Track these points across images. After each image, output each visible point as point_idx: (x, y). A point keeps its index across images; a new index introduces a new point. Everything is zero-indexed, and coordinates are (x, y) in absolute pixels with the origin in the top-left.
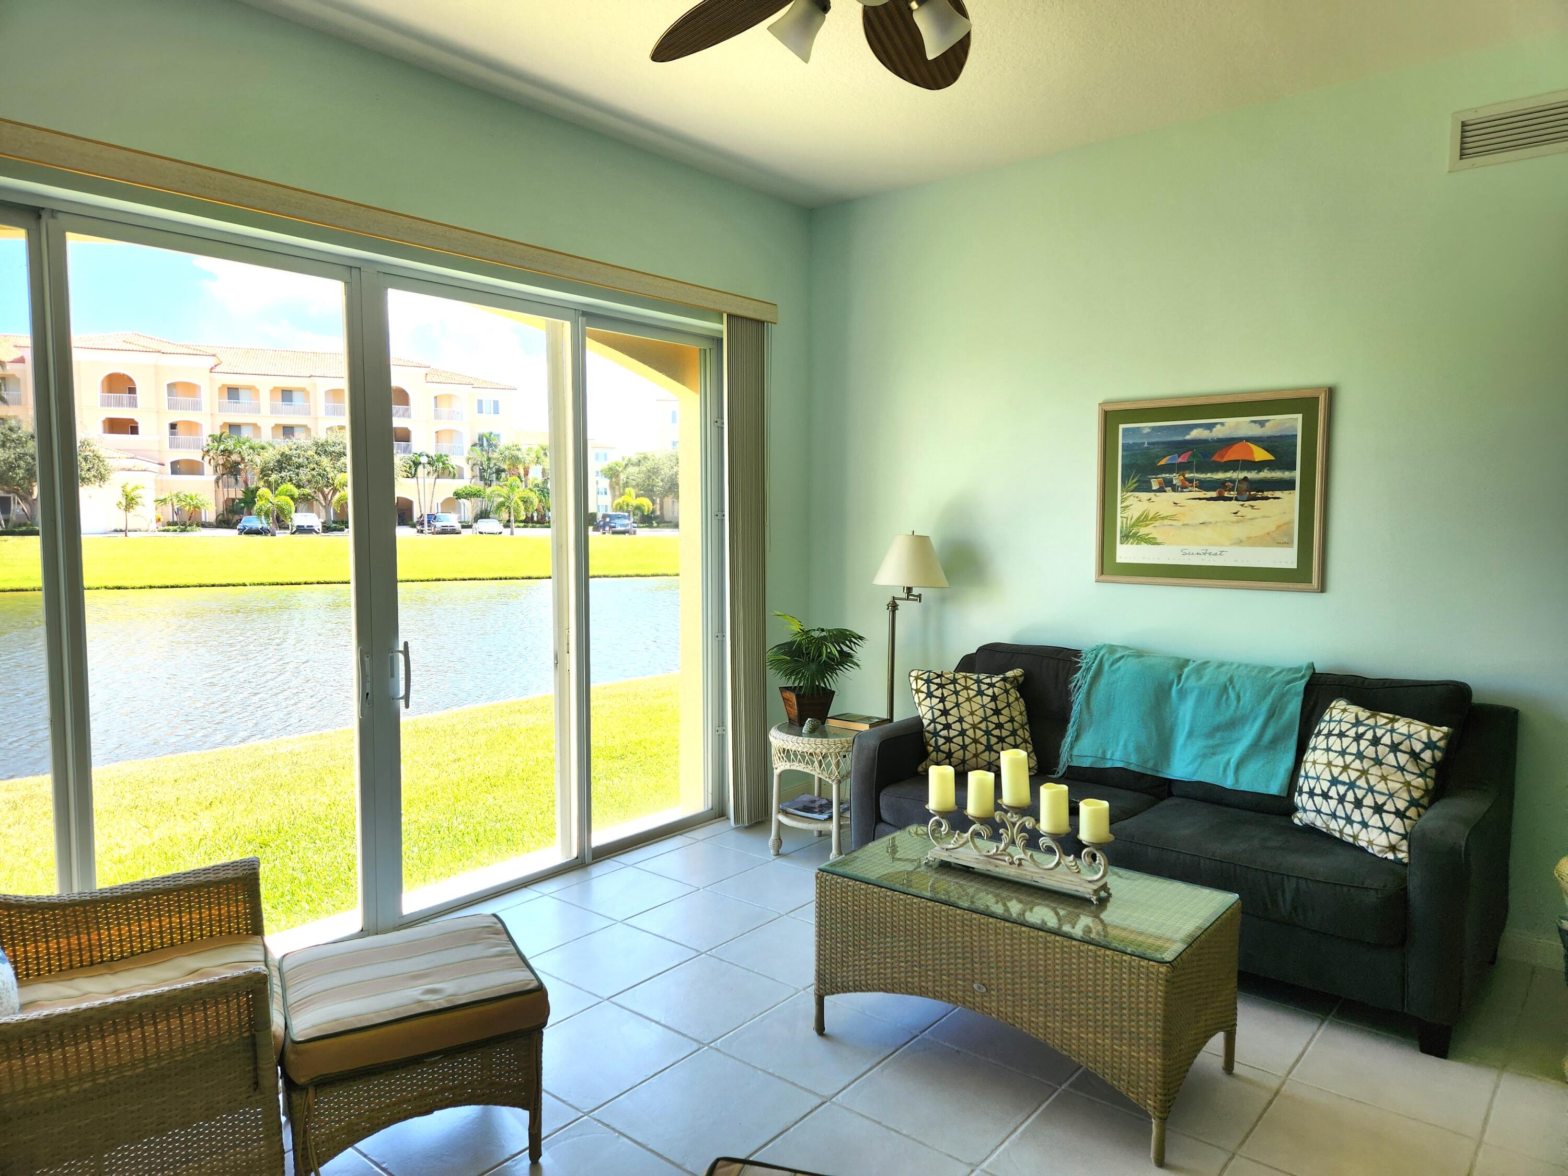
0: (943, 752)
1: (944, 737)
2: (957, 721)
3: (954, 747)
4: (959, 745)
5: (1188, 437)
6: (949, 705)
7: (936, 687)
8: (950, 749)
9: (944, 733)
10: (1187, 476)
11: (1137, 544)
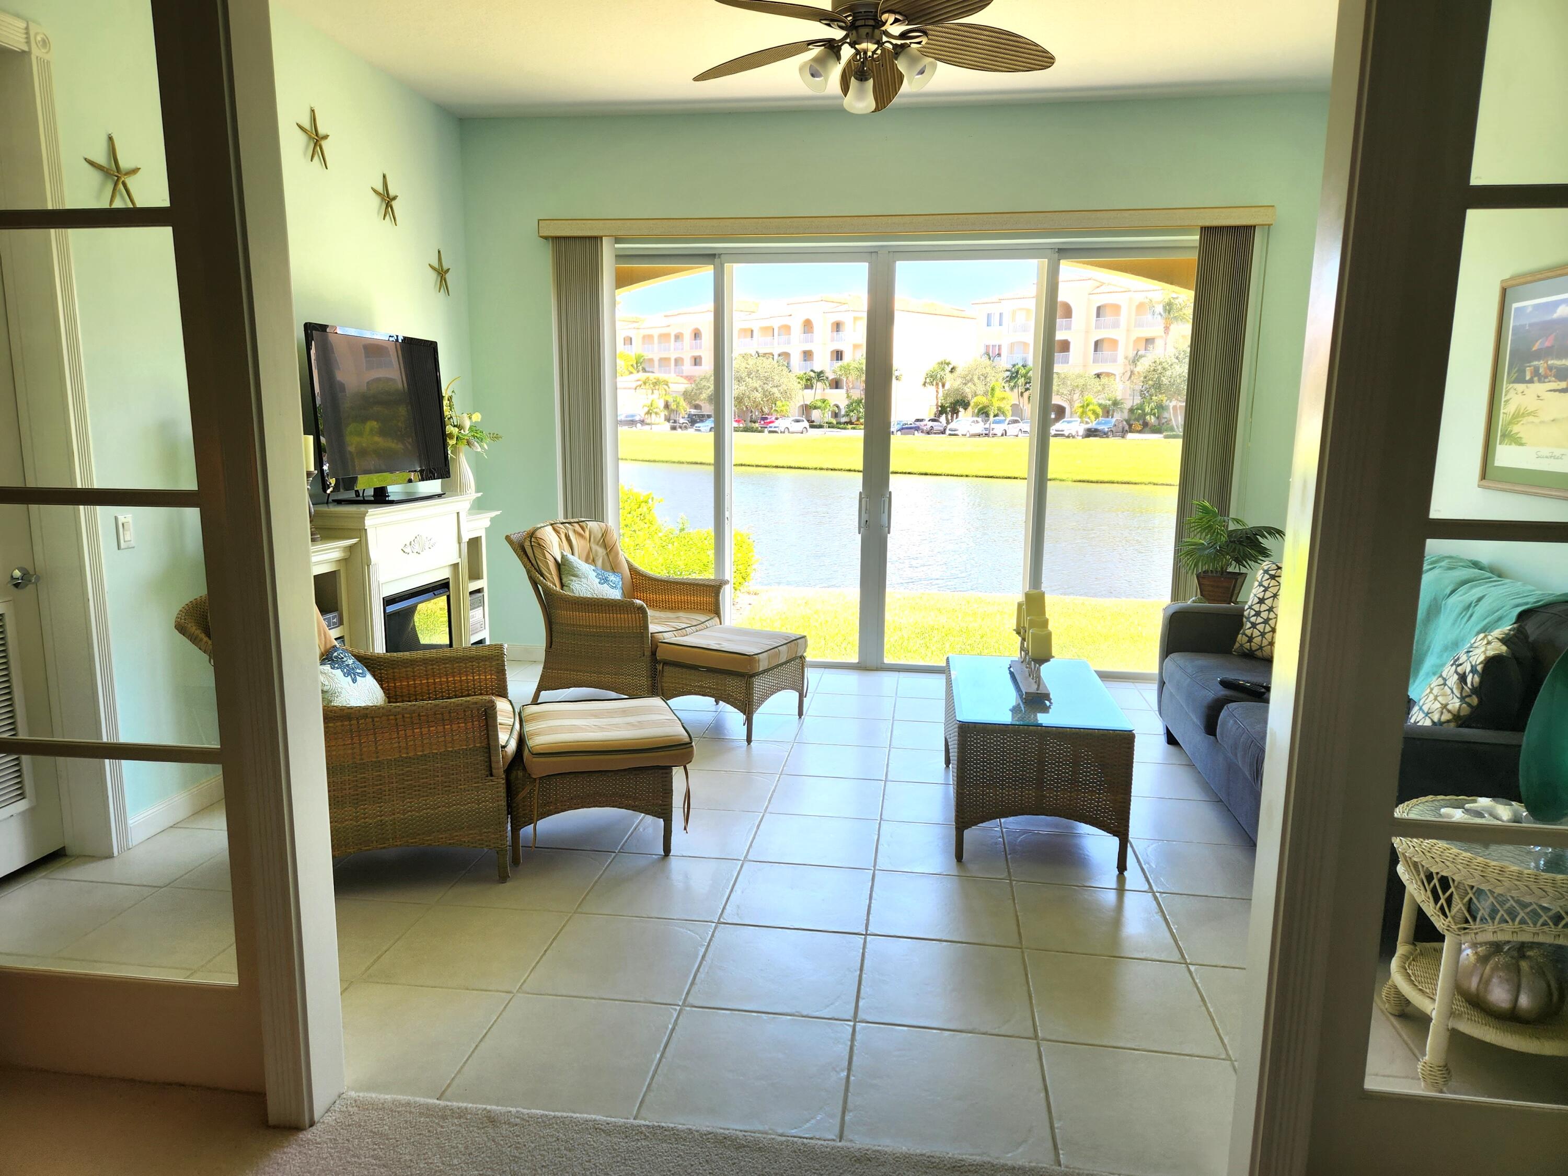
0: (1247, 636)
1: (1252, 623)
2: (1267, 610)
3: (1256, 633)
4: (1260, 631)
5: (1555, 316)
6: (1268, 594)
7: (1268, 577)
8: (1252, 634)
9: (1253, 619)
10: (1549, 362)
11: (1510, 445)
